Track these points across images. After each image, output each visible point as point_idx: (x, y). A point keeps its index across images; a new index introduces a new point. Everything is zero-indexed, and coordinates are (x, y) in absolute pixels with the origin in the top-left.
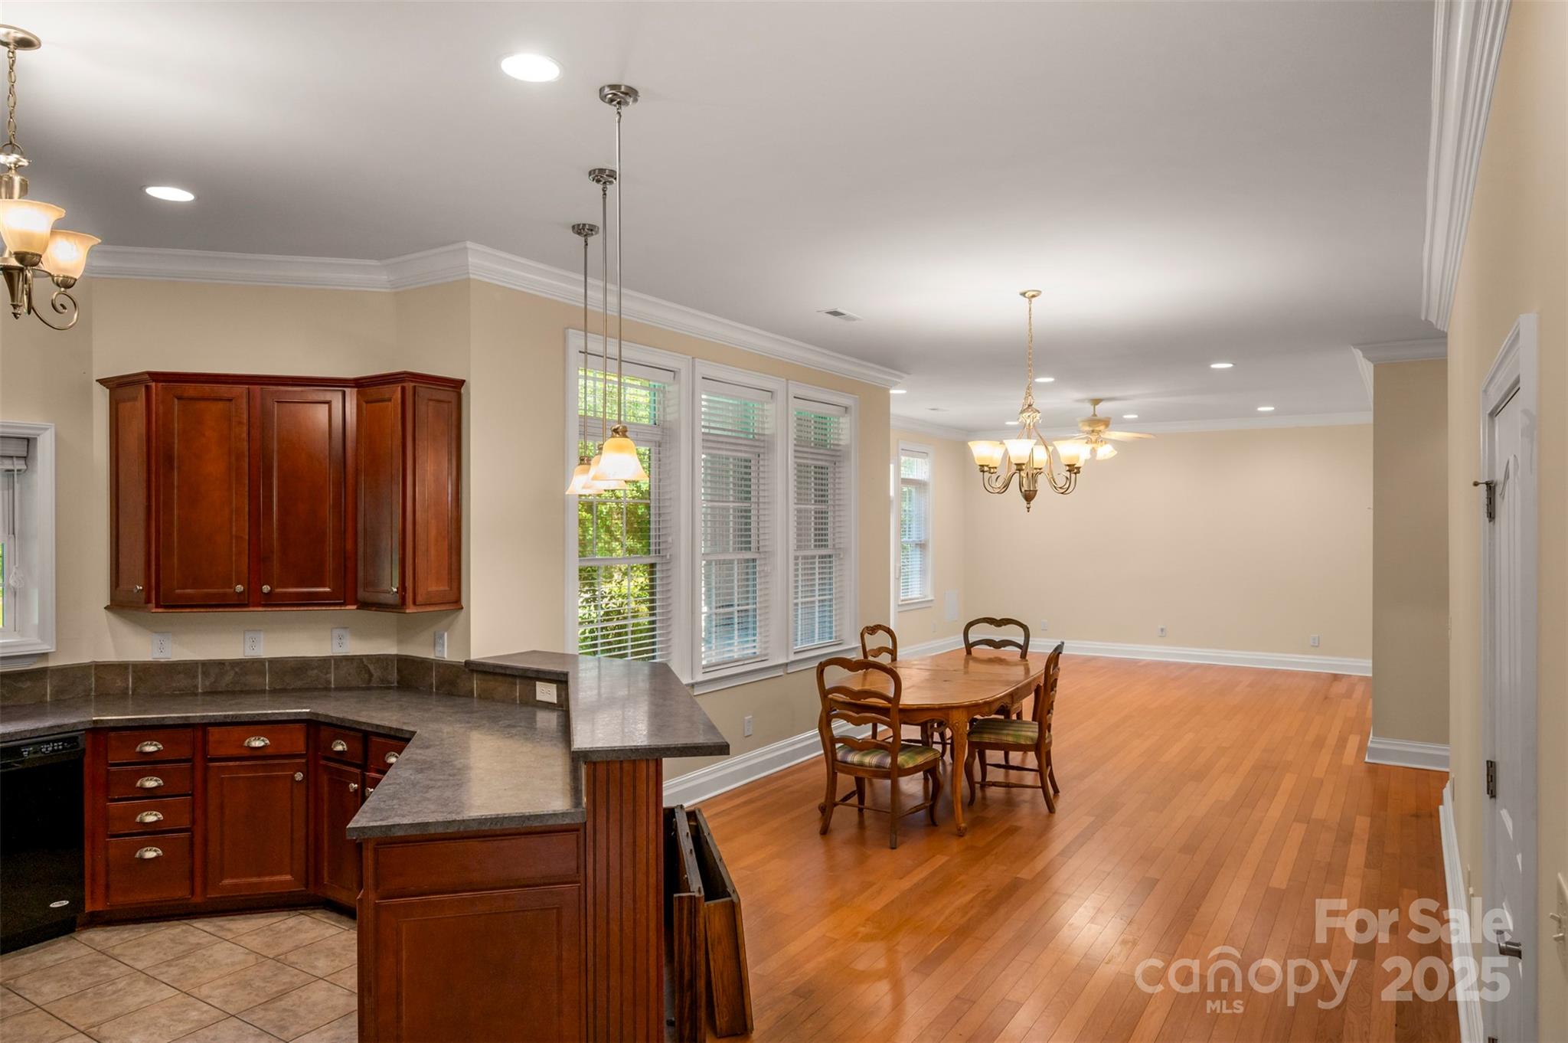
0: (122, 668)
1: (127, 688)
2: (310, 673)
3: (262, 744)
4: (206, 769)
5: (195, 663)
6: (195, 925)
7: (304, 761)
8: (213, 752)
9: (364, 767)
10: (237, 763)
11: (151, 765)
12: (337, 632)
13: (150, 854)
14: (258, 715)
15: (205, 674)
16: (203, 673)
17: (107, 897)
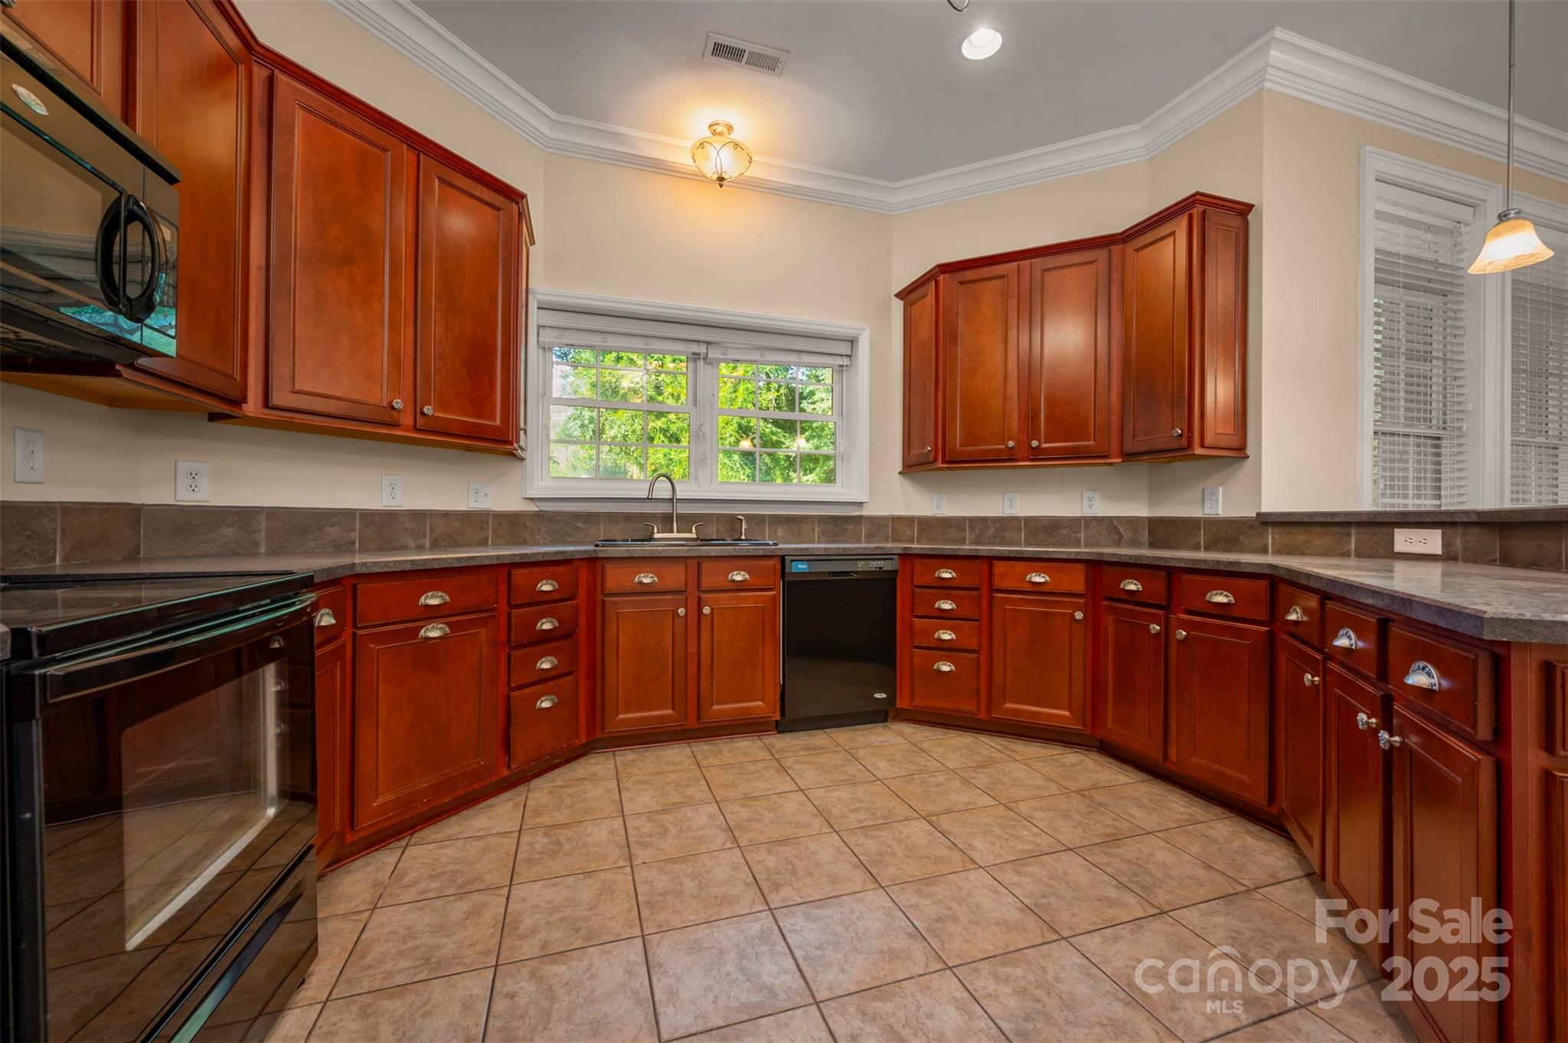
0: (910, 520)
1: (914, 537)
2: (1061, 531)
3: (1042, 580)
4: (991, 599)
5: (965, 518)
6: (981, 739)
7: (1083, 601)
8: (997, 583)
9: (1167, 608)
10: (1019, 596)
11: (945, 589)
12: (1086, 494)
13: (946, 668)
14: (1039, 552)
15: (972, 528)
16: (970, 527)
17: (912, 700)
